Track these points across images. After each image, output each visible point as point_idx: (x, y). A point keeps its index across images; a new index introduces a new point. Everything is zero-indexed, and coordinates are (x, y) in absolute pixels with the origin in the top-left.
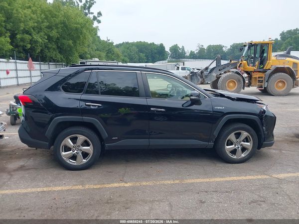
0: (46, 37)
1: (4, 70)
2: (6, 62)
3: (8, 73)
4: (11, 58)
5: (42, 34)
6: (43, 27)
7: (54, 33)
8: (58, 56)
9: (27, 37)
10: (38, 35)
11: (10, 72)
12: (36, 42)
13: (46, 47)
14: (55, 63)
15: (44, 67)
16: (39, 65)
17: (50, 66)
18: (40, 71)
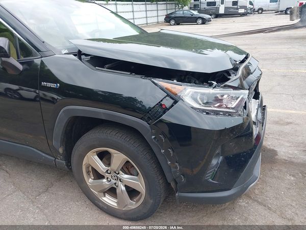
2: (105, 4)
14: (165, 2)
15: (151, 7)
16: (144, 6)
17: (159, 5)
18: (145, 12)
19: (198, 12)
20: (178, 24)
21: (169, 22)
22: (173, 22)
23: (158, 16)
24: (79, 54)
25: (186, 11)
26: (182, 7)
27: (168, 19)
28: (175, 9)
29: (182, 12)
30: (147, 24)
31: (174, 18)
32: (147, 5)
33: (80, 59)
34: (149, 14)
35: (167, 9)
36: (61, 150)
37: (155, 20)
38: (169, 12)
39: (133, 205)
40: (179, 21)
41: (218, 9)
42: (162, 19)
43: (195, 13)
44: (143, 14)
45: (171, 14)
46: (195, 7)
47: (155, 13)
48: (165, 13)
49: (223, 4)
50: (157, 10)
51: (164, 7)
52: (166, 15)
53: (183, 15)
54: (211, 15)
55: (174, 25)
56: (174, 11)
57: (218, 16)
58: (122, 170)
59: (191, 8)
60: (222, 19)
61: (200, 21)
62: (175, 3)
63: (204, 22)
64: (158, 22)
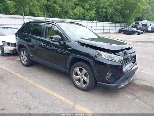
0: (114, 9)
1: (90, 26)
2: (92, 22)
3: (92, 27)
4: (94, 20)
5: (112, 8)
6: (113, 4)
7: (119, 7)
8: (120, 19)
9: (104, 10)
10: (110, 9)
11: (93, 27)
12: (109, 12)
13: (114, 14)
14: (120, 23)
15: (113, 25)
16: (109, 24)
17: (116, 24)
18: (109, 27)
19: (136, 29)
20: (125, 34)
21: (121, 32)
22: (122, 33)
23: (115, 29)
24: (78, 42)
25: (130, 28)
26: (128, 26)
27: (120, 31)
28: (125, 26)
29: (128, 28)
30: (109, 32)
31: (123, 31)
32: (111, 24)
33: (78, 43)
34: (111, 28)
35: (120, 26)
36: (68, 67)
37: (114, 31)
38: (121, 28)
39: (84, 86)
40: (126, 32)
41: (148, 28)
42: (117, 31)
43: (135, 29)
44: (109, 28)
45: (122, 29)
46: (135, 26)
47: (114, 28)
48: (119, 28)
49: (151, 26)
50: (116, 26)
51: (119, 25)
52: (119, 29)
53: (128, 30)
54: (143, 31)
55: (123, 34)
56: (124, 27)
57: (147, 31)
58: (84, 75)
59: (133, 27)
60: (149, 33)
61: (137, 33)
62: (125, 24)
63: (139, 34)
64: (115, 32)
